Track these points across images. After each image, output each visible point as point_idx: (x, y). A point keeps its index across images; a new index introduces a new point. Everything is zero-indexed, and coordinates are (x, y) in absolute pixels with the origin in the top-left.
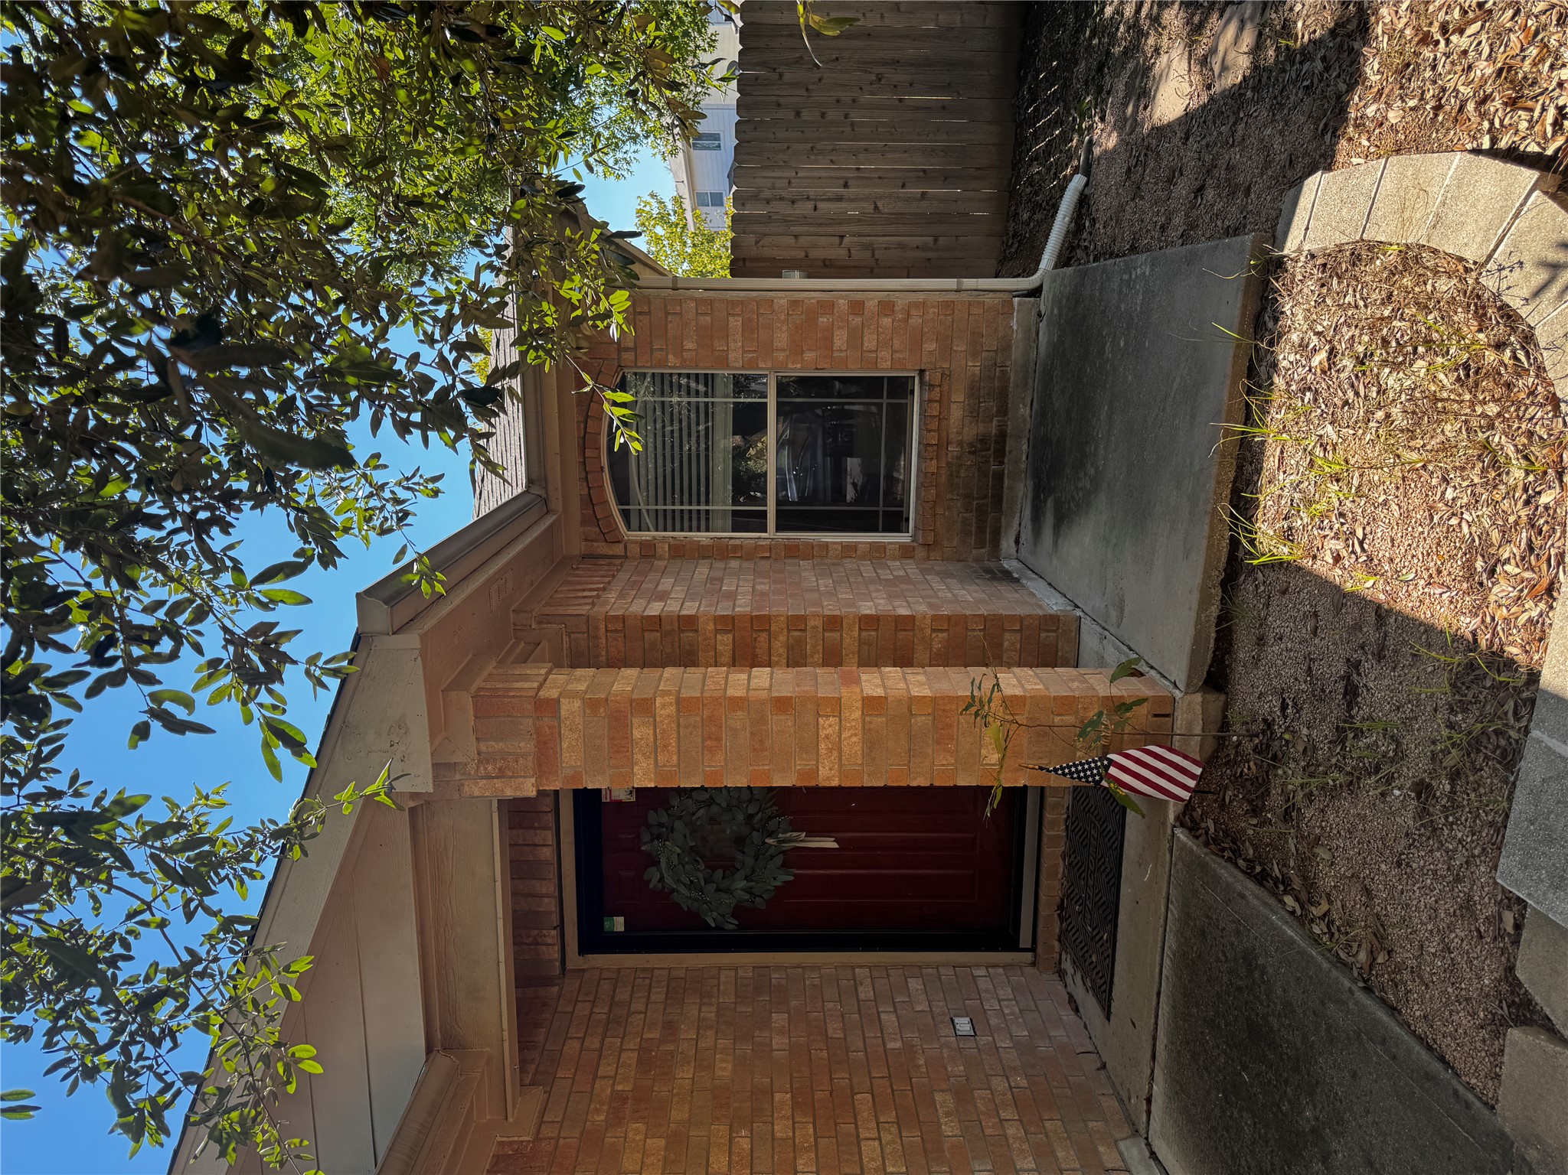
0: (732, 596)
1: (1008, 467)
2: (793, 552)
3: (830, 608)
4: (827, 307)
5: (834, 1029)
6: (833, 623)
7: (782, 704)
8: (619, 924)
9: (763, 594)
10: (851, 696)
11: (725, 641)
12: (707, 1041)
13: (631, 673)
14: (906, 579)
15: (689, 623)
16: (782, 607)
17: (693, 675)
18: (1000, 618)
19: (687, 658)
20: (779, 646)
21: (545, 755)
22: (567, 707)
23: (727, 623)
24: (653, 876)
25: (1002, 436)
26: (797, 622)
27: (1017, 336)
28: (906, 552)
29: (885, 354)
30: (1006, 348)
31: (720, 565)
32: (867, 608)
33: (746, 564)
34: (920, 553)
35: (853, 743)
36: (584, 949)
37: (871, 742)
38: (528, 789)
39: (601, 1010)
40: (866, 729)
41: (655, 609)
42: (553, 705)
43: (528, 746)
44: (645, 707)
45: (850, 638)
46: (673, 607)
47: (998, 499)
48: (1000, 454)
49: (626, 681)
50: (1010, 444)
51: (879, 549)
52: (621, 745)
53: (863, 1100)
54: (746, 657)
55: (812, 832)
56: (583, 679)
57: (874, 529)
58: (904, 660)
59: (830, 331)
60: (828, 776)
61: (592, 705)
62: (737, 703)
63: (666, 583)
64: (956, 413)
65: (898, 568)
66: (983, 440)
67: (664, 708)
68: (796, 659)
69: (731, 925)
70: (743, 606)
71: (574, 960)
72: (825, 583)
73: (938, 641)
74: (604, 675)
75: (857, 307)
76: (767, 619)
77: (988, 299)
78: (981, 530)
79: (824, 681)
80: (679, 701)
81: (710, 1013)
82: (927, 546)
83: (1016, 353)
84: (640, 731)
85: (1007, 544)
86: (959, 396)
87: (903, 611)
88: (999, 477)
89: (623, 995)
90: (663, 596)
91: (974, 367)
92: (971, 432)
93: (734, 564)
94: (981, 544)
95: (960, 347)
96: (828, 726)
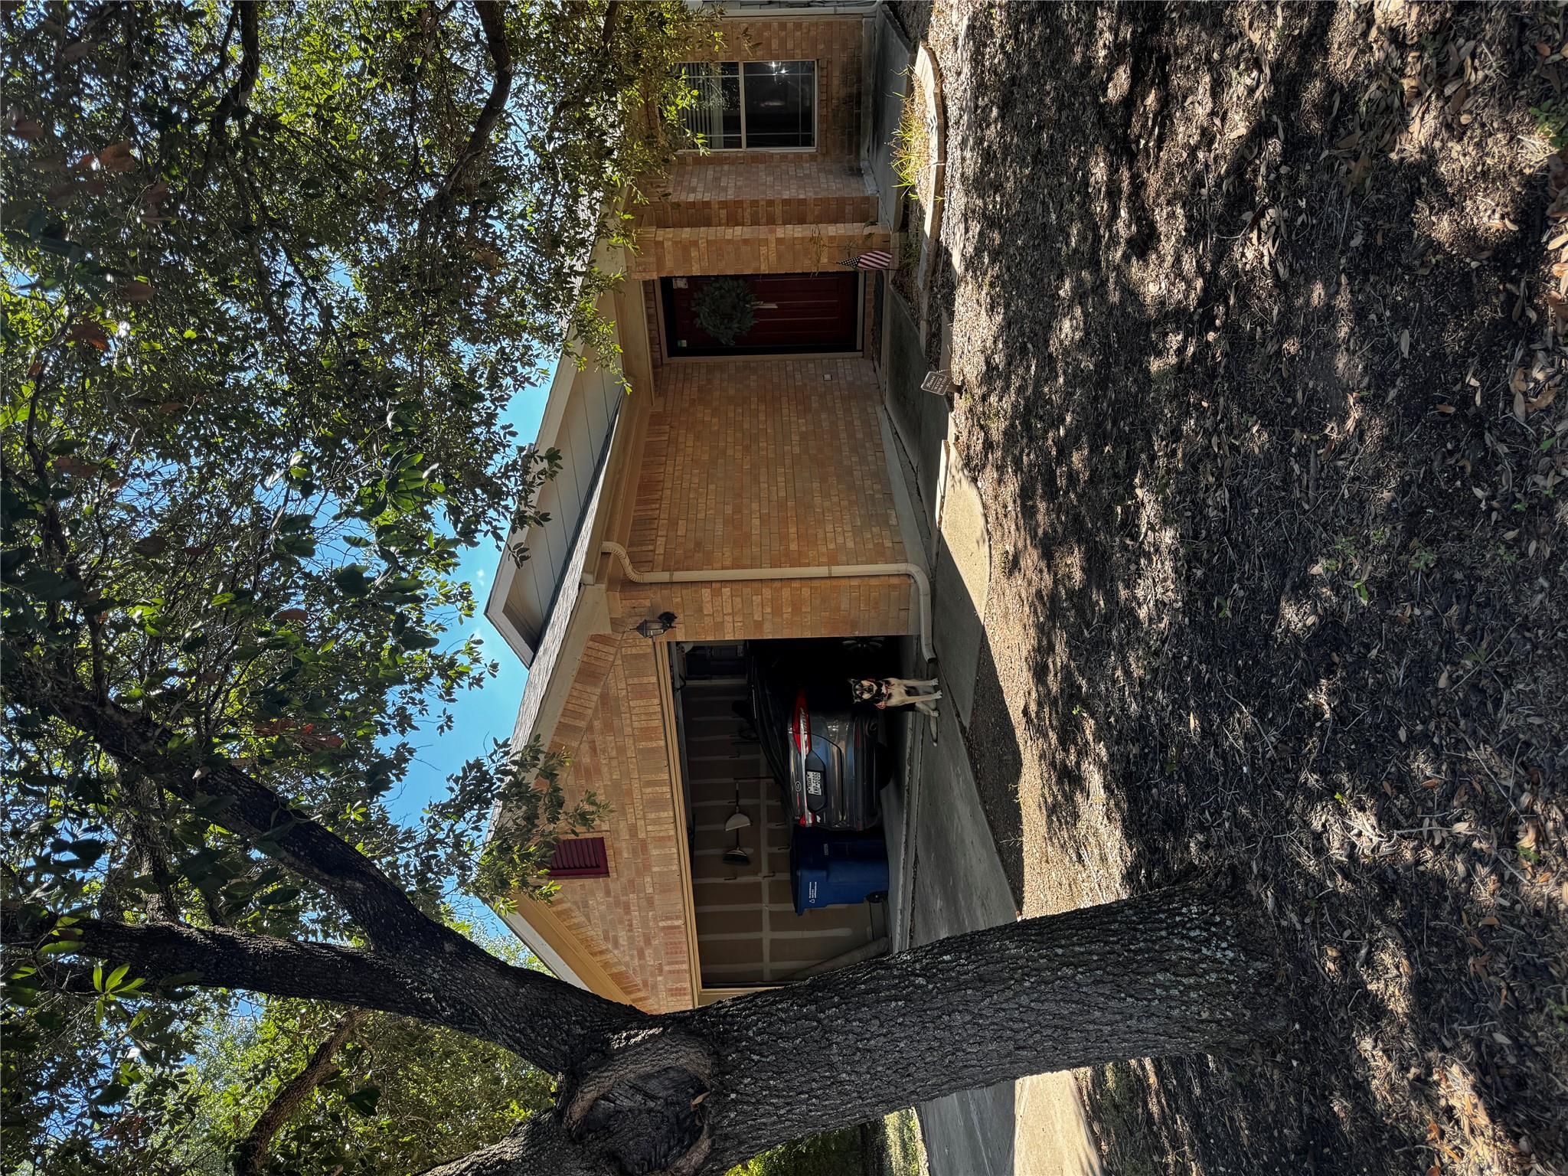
0: (725, 189)
1: (862, 111)
2: (755, 159)
3: (770, 195)
4: (767, 26)
5: (775, 380)
6: (770, 203)
7: (746, 242)
8: (684, 343)
9: (740, 188)
10: (772, 238)
11: (723, 213)
12: (725, 384)
13: (688, 229)
14: (809, 176)
15: (707, 204)
16: (748, 196)
17: (712, 230)
18: (844, 199)
19: (708, 223)
20: (747, 215)
21: (660, 263)
22: (668, 244)
23: (724, 204)
24: (698, 321)
25: (859, 94)
26: (754, 203)
27: (865, 40)
28: (813, 158)
29: (798, 51)
30: (860, 47)
31: (718, 169)
32: (786, 196)
33: (733, 168)
34: (820, 159)
35: (773, 257)
36: (670, 355)
37: (780, 257)
38: (655, 276)
39: (681, 376)
40: (778, 251)
41: (691, 198)
42: (662, 243)
43: (653, 259)
44: (695, 243)
45: (778, 210)
46: (699, 196)
47: (858, 128)
48: (859, 103)
49: (686, 233)
50: (863, 98)
51: (799, 156)
52: (687, 259)
53: (784, 399)
54: (733, 221)
55: (766, 302)
56: (670, 233)
57: (797, 145)
58: (802, 221)
59: (769, 39)
60: (764, 269)
61: (675, 243)
62: (729, 241)
63: (694, 181)
64: (836, 82)
65: (809, 168)
66: (850, 96)
67: (702, 244)
68: (755, 222)
69: (732, 344)
70: (731, 195)
71: (666, 359)
72: (770, 179)
73: (817, 210)
74: (678, 231)
75: (783, 26)
76: (741, 202)
77: (850, 20)
78: (850, 145)
79: (762, 232)
80: (708, 241)
81: (725, 376)
82: (824, 155)
83: (865, 49)
84: (694, 254)
85: (864, 153)
86: (837, 73)
87: (802, 196)
88: (858, 116)
89: (689, 371)
90: (694, 190)
91: (844, 57)
92: (843, 93)
93: (726, 167)
94: (850, 153)
95: (836, 46)
96: (763, 250)
